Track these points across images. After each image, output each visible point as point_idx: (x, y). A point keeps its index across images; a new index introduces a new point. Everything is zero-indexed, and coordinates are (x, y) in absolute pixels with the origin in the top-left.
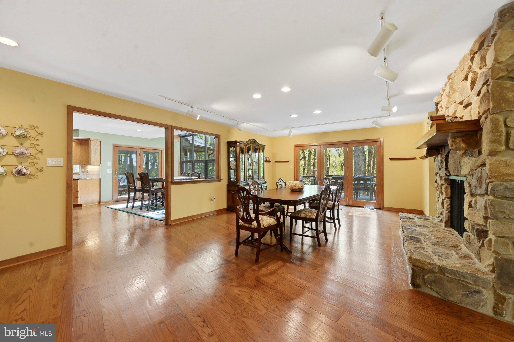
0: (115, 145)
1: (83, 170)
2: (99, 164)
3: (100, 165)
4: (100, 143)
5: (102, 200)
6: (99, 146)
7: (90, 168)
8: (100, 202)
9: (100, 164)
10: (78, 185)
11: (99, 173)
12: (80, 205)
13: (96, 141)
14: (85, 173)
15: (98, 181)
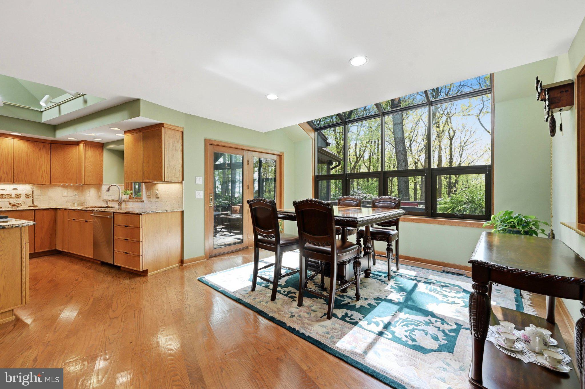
0: (210, 140)
1: (150, 193)
2: (180, 180)
3: (181, 182)
4: (181, 136)
5: (185, 258)
6: (181, 139)
7: (161, 188)
8: (182, 262)
9: (183, 180)
10: (141, 227)
11: (180, 199)
12: (145, 273)
13: (174, 129)
14: (154, 200)
15: (179, 215)
